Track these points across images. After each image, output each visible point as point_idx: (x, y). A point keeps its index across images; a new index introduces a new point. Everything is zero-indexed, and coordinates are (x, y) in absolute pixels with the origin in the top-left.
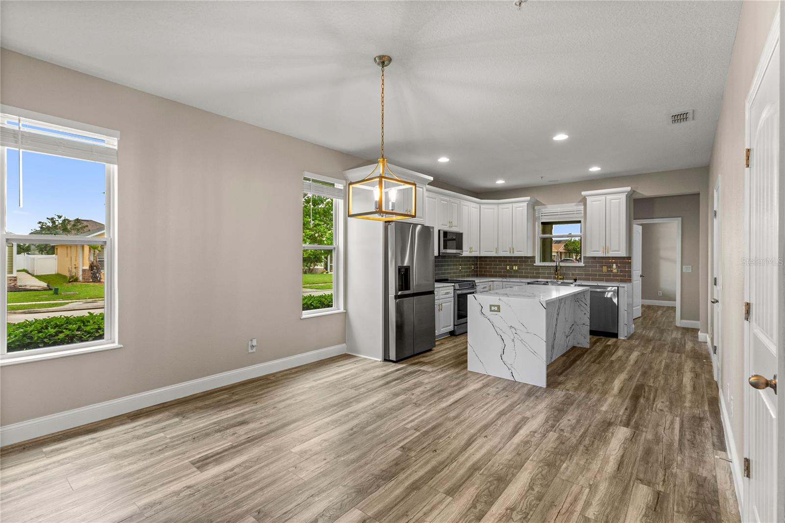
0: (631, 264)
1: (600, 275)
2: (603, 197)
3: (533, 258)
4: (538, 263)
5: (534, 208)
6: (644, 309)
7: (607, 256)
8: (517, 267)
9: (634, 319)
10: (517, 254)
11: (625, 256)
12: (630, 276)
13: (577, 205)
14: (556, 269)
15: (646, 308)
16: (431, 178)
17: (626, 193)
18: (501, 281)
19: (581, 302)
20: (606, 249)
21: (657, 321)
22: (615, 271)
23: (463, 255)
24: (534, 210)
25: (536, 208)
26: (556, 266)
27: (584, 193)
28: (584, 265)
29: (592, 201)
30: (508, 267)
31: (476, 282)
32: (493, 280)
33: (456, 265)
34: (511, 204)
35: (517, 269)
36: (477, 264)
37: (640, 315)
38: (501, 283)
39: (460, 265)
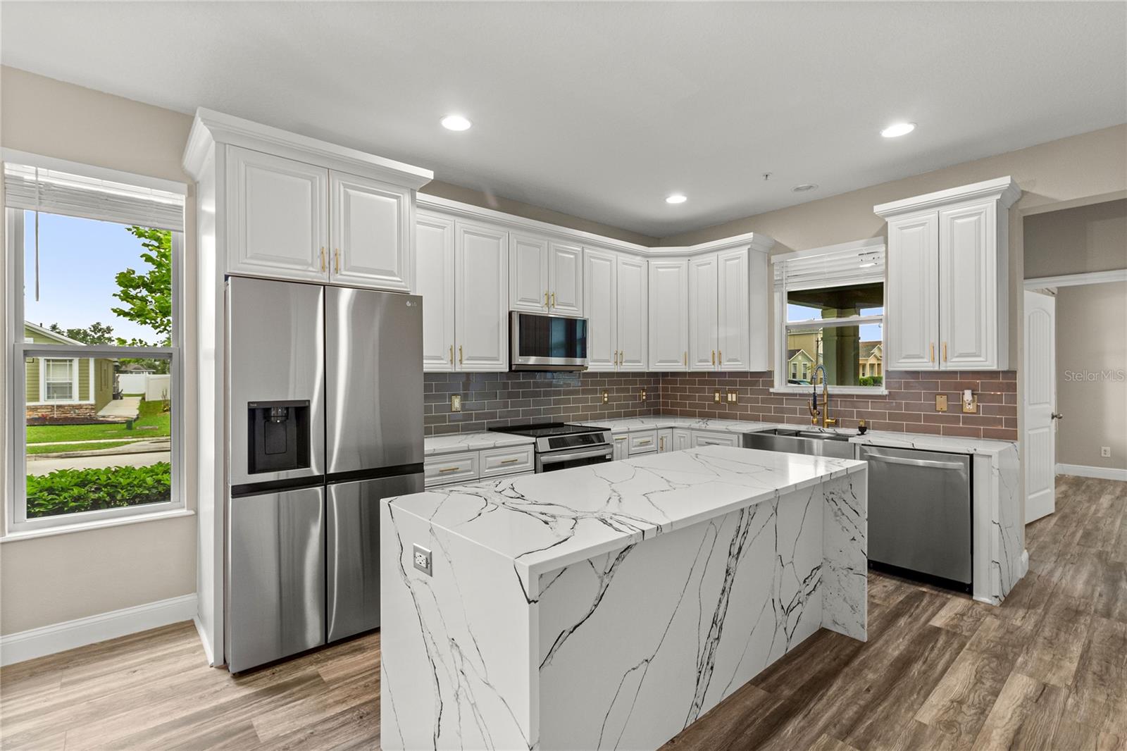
0: (1013, 387)
1: (927, 418)
2: (931, 215)
3: (769, 374)
4: (779, 386)
5: (769, 260)
6: (1063, 488)
7: (942, 369)
8: (734, 395)
9: (1029, 525)
10: (727, 367)
11: (994, 367)
12: (1013, 423)
13: (867, 245)
14: (815, 401)
15: (1071, 486)
16: (429, 174)
17: (999, 197)
18: (688, 428)
19: (841, 504)
20: (940, 351)
21: (1097, 529)
22: (970, 408)
23: (588, 370)
24: (770, 265)
25: (774, 259)
26: (814, 395)
27: (878, 209)
28: (885, 392)
29: (902, 228)
30: (717, 395)
31: (614, 430)
32: (673, 424)
33: (595, 392)
34: (716, 253)
35: (734, 399)
36: (657, 389)
37: (1053, 510)
38: (688, 432)
39: (606, 391)
